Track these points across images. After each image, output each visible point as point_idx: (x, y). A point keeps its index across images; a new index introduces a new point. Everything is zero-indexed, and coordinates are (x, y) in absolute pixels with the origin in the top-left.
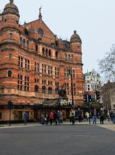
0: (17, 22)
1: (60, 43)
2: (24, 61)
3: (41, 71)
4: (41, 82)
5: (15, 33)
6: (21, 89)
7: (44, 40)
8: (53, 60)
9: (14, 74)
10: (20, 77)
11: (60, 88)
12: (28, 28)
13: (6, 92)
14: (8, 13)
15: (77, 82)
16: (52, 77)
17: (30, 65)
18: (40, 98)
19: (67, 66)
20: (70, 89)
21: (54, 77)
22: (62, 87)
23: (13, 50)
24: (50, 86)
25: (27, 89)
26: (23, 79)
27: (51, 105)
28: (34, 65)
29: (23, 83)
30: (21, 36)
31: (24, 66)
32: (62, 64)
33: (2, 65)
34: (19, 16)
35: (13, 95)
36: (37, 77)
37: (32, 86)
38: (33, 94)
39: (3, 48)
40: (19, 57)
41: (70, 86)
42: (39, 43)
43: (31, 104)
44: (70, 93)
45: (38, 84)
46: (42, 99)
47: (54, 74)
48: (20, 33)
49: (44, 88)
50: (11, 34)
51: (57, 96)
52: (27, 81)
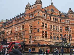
0: (41, 7)
1: (62, 15)
2: (45, 24)
3: (53, 29)
4: (53, 34)
5: (40, 12)
6: (43, 37)
7: (54, 14)
8: (59, 23)
9: (40, 30)
10: (43, 32)
11: (63, 37)
12: (46, 9)
13: (37, 39)
14: (37, 3)
15: (72, 34)
16: (58, 31)
17: (48, 26)
18: (53, 42)
19: (66, 26)
20: (68, 38)
21: (59, 32)
22: (64, 36)
23: (40, 20)
24: (58, 36)
25: (46, 37)
26: (45, 33)
27: (58, 45)
28: (49, 26)
29: (45, 35)
30: (43, 13)
31: (45, 27)
32: (63, 25)
33: (35, 27)
34: (42, 4)
35: (40, 40)
36: (51, 32)
37: (49, 36)
38: (49, 40)
39: (35, 19)
40: (42, 23)
41: (68, 36)
42: (52, 16)
43: (48, 45)
44: (69, 40)
45: (52, 35)
46: (54, 42)
47: (59, 30)
48: (43, 12)
49: (54, 37)
50: (39, 13)
51: (61, 41)
52: (46, 34)
